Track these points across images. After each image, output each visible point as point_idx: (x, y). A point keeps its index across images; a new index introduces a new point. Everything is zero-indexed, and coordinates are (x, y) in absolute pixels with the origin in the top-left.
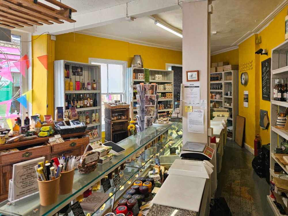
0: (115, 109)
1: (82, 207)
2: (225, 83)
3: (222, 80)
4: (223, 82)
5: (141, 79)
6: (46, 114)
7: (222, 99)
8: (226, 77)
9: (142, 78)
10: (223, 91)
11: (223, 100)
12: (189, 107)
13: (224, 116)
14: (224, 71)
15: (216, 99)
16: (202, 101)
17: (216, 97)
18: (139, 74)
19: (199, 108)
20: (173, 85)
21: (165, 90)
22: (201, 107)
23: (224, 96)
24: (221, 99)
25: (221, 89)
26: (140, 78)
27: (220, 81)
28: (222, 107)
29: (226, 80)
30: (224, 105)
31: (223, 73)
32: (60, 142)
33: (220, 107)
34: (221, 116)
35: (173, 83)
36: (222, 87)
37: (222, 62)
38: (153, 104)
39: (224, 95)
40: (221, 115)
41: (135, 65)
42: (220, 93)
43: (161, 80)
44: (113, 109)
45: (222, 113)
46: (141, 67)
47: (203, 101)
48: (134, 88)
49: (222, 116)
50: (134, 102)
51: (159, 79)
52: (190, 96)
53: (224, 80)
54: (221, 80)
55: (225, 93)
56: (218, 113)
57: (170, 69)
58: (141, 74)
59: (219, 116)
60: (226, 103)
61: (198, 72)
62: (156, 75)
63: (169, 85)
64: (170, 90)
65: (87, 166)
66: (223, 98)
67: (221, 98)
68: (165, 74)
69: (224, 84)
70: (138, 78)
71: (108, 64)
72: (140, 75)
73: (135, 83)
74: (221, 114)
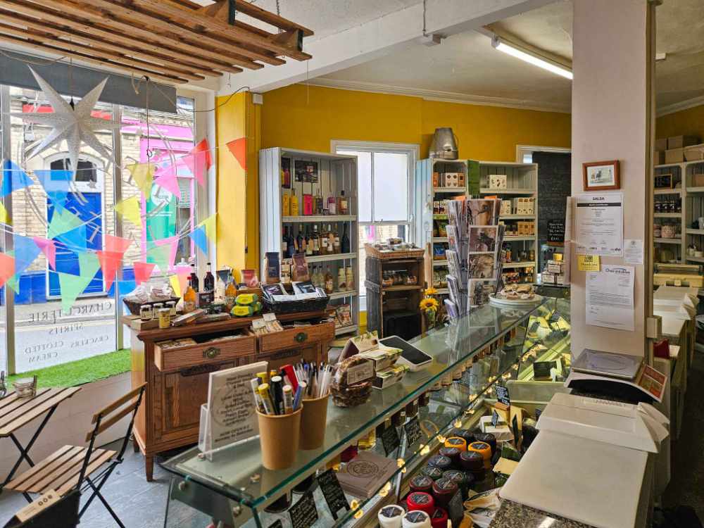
0: (391, 260)
1: (340, 483)
2: (688, 193)
3: (681, 187)
4: (682, 191)
5: (452, 186)
6: (244, 269)
7: (680, 238)
8: (693, 178)
9: (455, 185)
10: (682, 215)
11: (683, 242)
12: (590, 258)
13: (688, 286)
14: (685, 160)
15: (660, 237)
16: (628, 242)
17: (660, 233)
18: (447, 174)
19: (619, 261)
20: (537, 201)
21: (516, 213)
22: (627, 259)
23: (685, 231)
24: (677, 238)
25: (676, 211)
26: (449, 185)
27: (674, 187)
28: (679, 259)
29: (694, 185)
30: (687, 254)
31: (683, 166)
32: (275, 331)
33: (672, 261)
34: (680, 285)
35: (536, 196)
36: (680, 205)
37: (681, 137)
38: (489, 250)
39: (687, 227)
40: (678, 283)
41: (438, 153)
42: (675, 223)
43: (505, 188)
44: (387, 261)
45: (683, 277)
46: (453, 158)
47: (633, 243)
48: (435, 210)
49: (682, 286)
50: (435, 244)
51: (498, 185)
52: (595, 229)
53: (687, 186)
54: (678, 185)
55: (690, 223)
56: (671, 277)
57: (528, 160)
58: (452, 175)
59: (674, 286)
60: (691, 250)
61: (618, 165)
62: (492, 177)
63: (526, 201)
64: (529, 213)
65: (351, 391)
66: (683, 235)
67: (678, 235)
68: (516, 172)
69: (687, 197)
70: (446, 185)
71: (372, 151)
72: (449, 177)
73: (439, 197)
74: (677, 279)
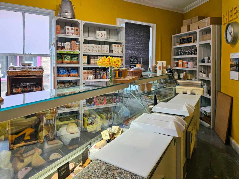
3: (197, 42)
7: (196, 68)
8: (202, 37)
9: (72, 34)
13: (195, 94)
17: (188, 65)
18: (67, 27)
20: (124, 46)
23: (199, 64)
25: (195, 54)
27: (194, 42)
28: (196, 78)
30: (199, 75)
31: (198, 31)
36: (196, 51)
37: (197, 16)
39: (199, 61)
45: (191, 88)
46: (70, 17)
49: (191, 94)
55: (201, 60)
59: (186, 93)
63: (118, 46)
68: (115, 31)
69: (199, 47)
70: (66, 33)
71: (24, 12)
